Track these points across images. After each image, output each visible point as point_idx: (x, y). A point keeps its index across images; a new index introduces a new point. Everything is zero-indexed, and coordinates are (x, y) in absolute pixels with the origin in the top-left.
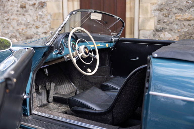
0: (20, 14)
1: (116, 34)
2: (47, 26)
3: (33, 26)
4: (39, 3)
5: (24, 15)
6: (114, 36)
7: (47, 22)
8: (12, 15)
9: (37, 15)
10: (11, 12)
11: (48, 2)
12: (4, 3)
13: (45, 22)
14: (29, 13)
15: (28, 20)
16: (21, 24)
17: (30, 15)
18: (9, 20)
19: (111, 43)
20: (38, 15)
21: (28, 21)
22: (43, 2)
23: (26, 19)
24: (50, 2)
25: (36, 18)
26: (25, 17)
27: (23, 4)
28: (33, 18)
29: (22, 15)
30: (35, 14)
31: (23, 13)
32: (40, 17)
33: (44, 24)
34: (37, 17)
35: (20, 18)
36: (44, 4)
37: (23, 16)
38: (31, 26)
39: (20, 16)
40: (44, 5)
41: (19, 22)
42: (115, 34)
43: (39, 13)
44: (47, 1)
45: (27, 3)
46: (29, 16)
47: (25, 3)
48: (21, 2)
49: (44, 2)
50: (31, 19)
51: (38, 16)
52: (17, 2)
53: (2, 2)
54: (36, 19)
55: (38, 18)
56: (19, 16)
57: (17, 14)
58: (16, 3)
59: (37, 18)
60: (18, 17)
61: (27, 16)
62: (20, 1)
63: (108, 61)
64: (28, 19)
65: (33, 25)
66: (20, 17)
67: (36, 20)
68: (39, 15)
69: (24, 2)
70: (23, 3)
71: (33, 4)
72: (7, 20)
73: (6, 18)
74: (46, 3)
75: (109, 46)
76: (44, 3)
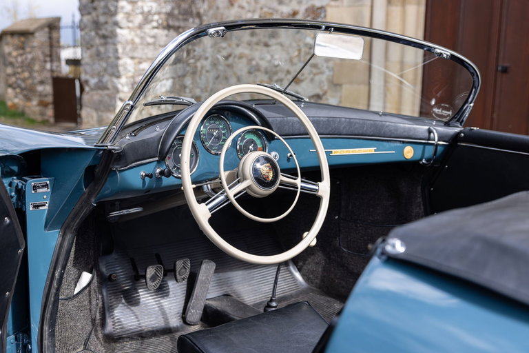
0: (257, 44)
1: (450, 113)
2: (324, 77)
3: (286, 75)
4: (307, 10)
5: (266, 45)
6: (445, 120)
7: (325, 65)
8: (238, 45)
9: (299, 46)
10: (236, 37)
11: (332, 6)
12: (221, 11)
13: (320, 66)
14: (279, 40)
15: (275, 59)
16: (258, 70)
17: (281, 45)
18: (231, 60)
19: (427, 147)
20: (301, 44)
21: (276, 63)
22: (319, 8)
23: (272, 57)
24: (337, 6)
25: (296, 53)
26: (268, 52)
27: (265, 13)
28: (288, 53)
29: (262, 44)
30: (294, 44)
31: (266, 39)
32: (307, 50)
33: (315, 71)
34: (299, 50)
35: (257, 54)
36: (320, 13)
37: (265, 49)
38: (281, 75)
39: (259, 47)
40: (318, 17)
41: (254, 63)
42: (446, 113)
43: (305, 39)
44: (328, 5)
45: (277, 11)
46: (279, 48)
47: (271, 11)
48: (262, 8)
49: (322, 8)
50: (284, 56)
51: (303, 50)
52: (252, 9)
53: (218, 8)
54: (297, 56)
55: (302, 54)
56: (256, 47)
57: (249, 44)
58: (249, 11)
59: (300, 53)
60: (251, 49)
61: (273, 48)
62: (259, 6)
63: (422, 207)
64: (276, 57)
65: (288, 72)
66: (257, 50)
67: (295, 60)
68: (306, 45)
69: (270, 8)
70: (265, 10)
71: (291, 12)
72: (227, 58)
73: (225, 53)
74: (325, 11)
75: (418, 157)
76: (319, 11)
